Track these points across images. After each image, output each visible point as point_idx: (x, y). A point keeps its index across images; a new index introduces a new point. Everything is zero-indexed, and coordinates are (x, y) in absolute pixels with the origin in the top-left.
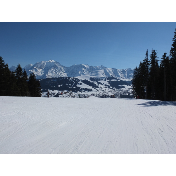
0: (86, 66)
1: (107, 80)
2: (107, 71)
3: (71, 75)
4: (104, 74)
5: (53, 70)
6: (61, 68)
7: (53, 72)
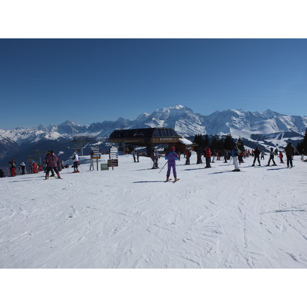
0: (238, 113)
1: (284, 137)
2: (282, 120)
3: (213, 128)
4: (275, 126)
5: (183, 121)
6: (194, 118)
7: (183, 124)
